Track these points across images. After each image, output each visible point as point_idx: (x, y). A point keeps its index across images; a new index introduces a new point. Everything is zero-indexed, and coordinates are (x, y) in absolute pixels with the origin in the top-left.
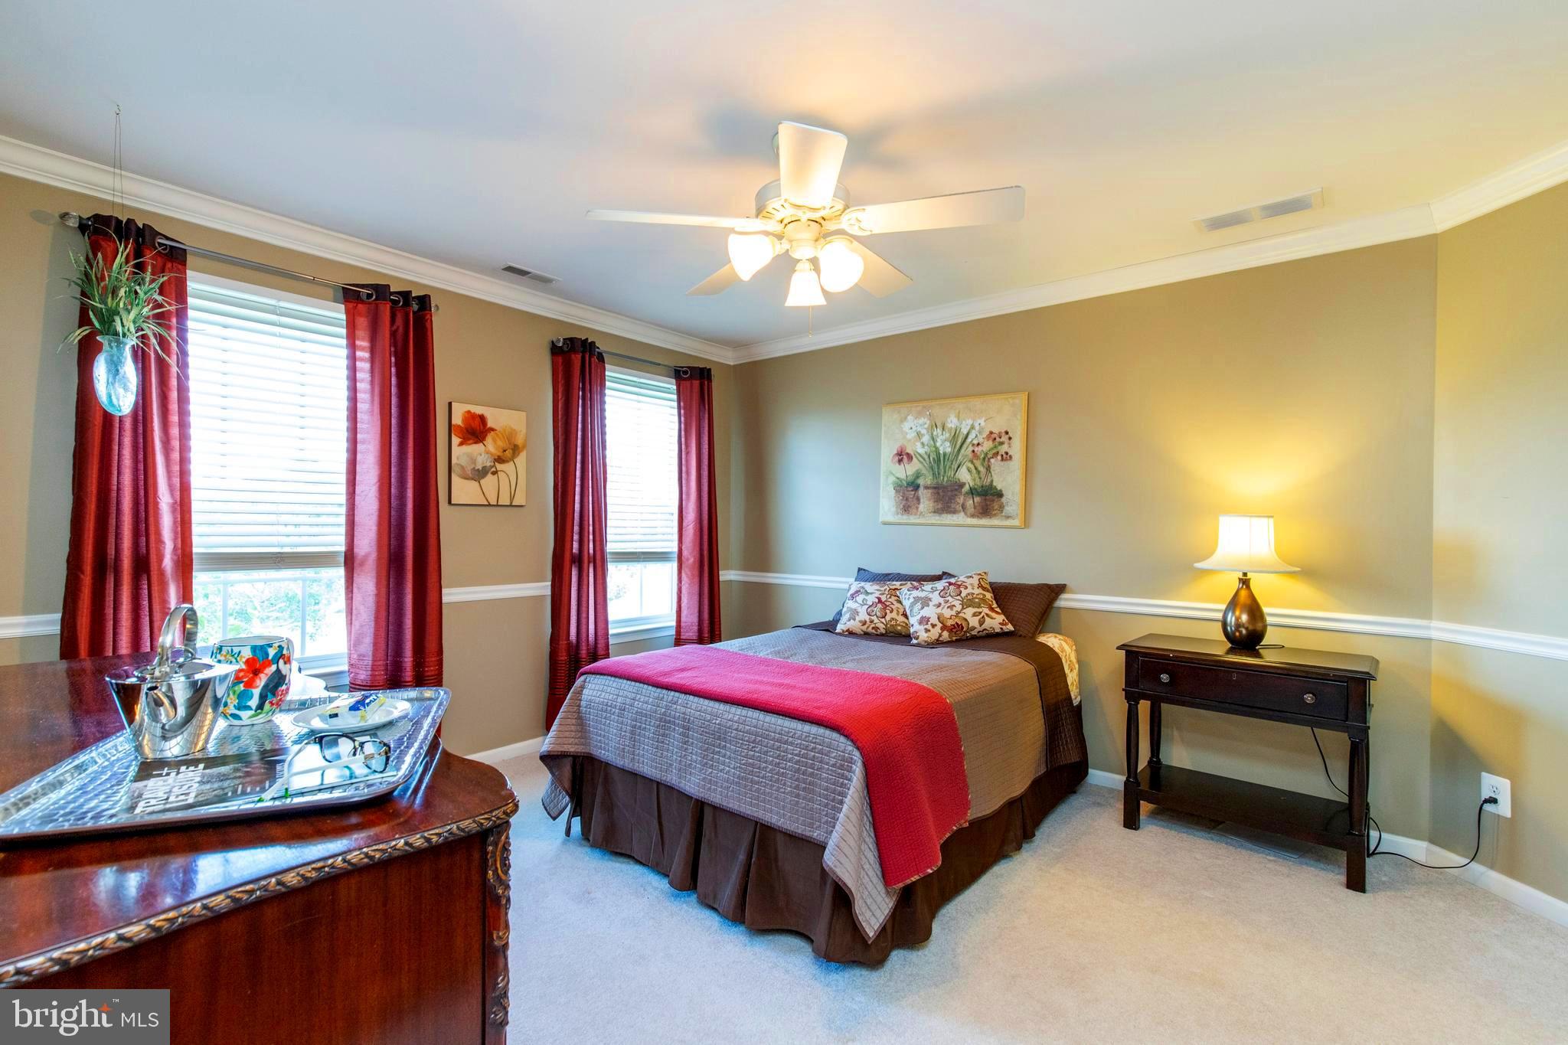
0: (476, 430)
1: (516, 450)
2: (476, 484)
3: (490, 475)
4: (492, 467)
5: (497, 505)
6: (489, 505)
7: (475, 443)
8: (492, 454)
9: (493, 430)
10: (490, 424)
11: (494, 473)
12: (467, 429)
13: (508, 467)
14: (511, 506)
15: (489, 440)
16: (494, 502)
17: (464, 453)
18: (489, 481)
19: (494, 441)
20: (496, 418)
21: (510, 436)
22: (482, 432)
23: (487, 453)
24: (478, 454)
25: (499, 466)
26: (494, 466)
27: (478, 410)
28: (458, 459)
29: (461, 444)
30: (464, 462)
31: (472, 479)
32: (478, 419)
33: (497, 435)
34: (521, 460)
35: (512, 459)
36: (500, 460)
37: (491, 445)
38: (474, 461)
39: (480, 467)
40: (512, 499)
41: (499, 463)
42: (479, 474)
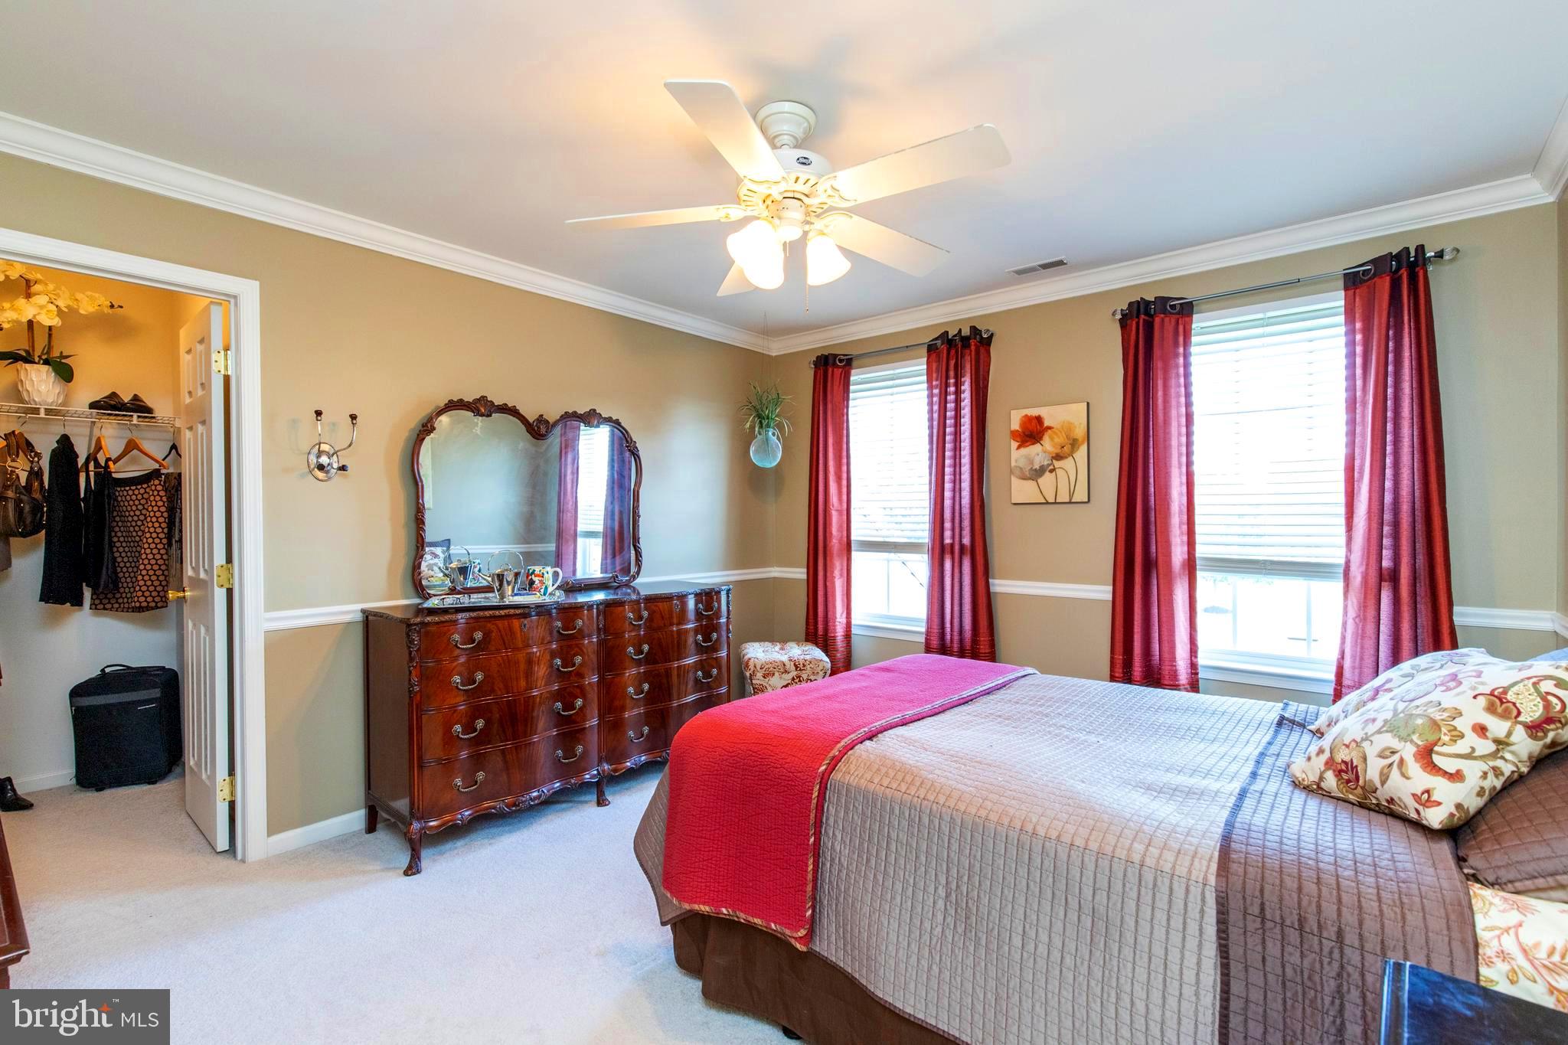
0: (1032, 432)
1: (1074, 444)
2: (1034, 483)
3: (1047, 473)
4: (1049, 465)
5: (1055, 503)
6: (1047, 503)
7: (1033, 444)
8: (1049, 453)
9: (1049, 428)
10: (1047, 423)
11: (1051, 471)
12: (1024, 433)
13: (1067, 464)
14: (1070, 503)
15: (1046, 440)
16: (1051, 500)
17: (1021, 456)
18: (1047, 480)
19: (1052, 439)
20: (1051, 416)
21: (1068, 428)
22: (1040, 432)
23: (1045, 452)
24: (1037, 454)
25: (1057, 464)
26: (1052, 464)
27: (1034, 412)
28: (1016, 461)
29: (1019, 448)
30: (1022, 463)
31: (1030, 479)
32: (1035, 422)
33: (1055, 433)
34: (1081, 453)
35: (1071, 454)
36: (1058, 457)
37: (1048, 444)
38: (1031, 462)
39: (1037, 466)
40: (1071, 497)
41: (1057, 460)
42: (1037, 473)
